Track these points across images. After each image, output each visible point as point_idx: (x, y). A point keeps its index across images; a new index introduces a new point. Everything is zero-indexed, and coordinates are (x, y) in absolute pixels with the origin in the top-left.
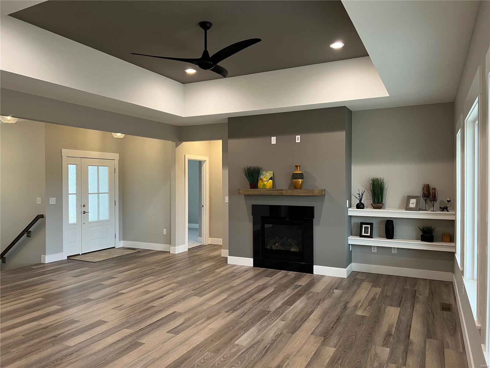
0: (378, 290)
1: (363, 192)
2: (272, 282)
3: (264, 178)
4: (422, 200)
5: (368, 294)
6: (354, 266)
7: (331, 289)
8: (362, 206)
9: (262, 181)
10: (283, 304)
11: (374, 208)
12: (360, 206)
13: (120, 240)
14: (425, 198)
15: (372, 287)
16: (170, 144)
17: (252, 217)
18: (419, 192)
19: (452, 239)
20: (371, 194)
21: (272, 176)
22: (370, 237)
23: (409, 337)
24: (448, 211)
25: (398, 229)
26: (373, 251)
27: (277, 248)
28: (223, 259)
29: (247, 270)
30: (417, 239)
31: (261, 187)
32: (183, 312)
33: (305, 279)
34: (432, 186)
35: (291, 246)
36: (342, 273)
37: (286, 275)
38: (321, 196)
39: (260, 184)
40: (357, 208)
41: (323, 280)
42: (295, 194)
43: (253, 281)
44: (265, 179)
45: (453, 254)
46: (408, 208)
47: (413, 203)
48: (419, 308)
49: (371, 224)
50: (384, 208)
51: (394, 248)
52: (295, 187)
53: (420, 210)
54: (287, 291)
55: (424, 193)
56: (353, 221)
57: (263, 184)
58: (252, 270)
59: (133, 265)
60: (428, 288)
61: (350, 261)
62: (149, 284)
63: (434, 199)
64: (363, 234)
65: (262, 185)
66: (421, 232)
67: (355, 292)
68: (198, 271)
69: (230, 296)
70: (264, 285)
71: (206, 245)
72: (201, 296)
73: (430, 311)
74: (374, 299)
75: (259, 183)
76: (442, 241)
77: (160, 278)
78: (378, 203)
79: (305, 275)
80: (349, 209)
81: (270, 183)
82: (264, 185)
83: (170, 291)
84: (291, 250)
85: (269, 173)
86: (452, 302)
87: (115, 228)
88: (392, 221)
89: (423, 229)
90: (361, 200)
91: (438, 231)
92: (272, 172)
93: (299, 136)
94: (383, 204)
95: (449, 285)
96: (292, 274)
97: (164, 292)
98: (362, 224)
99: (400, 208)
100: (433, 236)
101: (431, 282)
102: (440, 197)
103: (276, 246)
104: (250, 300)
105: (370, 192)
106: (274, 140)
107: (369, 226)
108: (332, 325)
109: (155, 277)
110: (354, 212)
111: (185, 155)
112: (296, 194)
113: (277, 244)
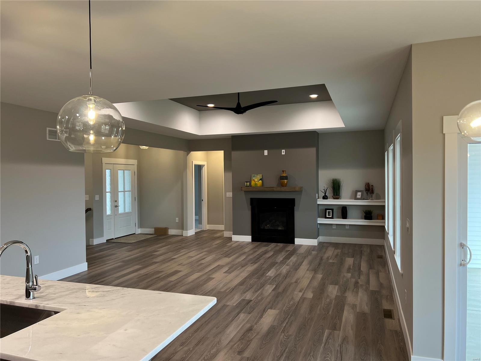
0: (339, 251)
1: (327, 188)
2: (270, 249)
4: (365, 193)
5: (333, 253)
6: (321, 239)
7: (309, 251)
8: (326, 198)
9: (254, 181)
10: (284, 259)
11: (334, 199)
12: (325, 197)
13: (138, 228)
14: (367, 192)
15: (335, 249)
16: (182, 153)
17: (250, 207)
18: (363, 188)
19: (383, 218)
20: (332, 189)
21: (262, 178)
22: (332, 218)
23: (360, 269)
25: (350, 212)
26: (333, 227)
27: (268, 228)
28: (226, 238)
29: (248, 243)
30: (362, 218)
32: (224, 265)
33: (290, 247)
34: (371, 184)
35: (278, 226)
36: (313, 242)
37: (277, 246)
38: (300, 191)
40: (323, 199)
41: (302, 247)
43: (257, 249)
44: (256, 180)
45: (384, 227)
46: (356, 199)
47: (359, 195)
48: (364, 258)
49: (332, 210)
50: (341, 199)
51: (347, 225)
52: (282, 185)
53: (364, 199)
54: (283, 253)
55: (366, 188)
56: (320, 208)
58: (251, 244)
59: (164, 244)
60: (369, 249)
61: (318, 236)
62: (187, 253)
63: (372, 192)
64: (327, 216)
65: (254, 184)
66: (364, 214)
67: (325, 252)
68: (214, 245)
69: (247, 257)
70: (265, 251)
71: (205, 230)
72: (229, 257)
73: (371, 259)
74: (337, 255)
75: (252, 183)
76: (377, 219)
77: (191, 250)
78: (337, 195)
79: (289, 245)
80: (318, 200)
81: (260, 183)
82: (256, 184)
83: (206, 256)
84: (279, 229)
85: (259, 175)
86: (383, 254)
87: (135, 219)
88: (346, 207)
89: (366, 212)
90: (325, 194)
91: (375, 213)
93: (284, 150)
94: (340, 196)
95: (382, 247)
96: (281, 245)
97: (202, 256)
98: (326, 209)
99: (351, 198)
100: (372, 216)
101: (371, 246)
102: (376, 191)
103: (268, 227)
104: (262, 258)
105: (331, 188)
106: (266, 152)
107: (331, 211)
108: (317, 266)
109: (187, 250)
110: (321, 202)
111: (192, 161)
112: (283, 190)
113: (268, 226)
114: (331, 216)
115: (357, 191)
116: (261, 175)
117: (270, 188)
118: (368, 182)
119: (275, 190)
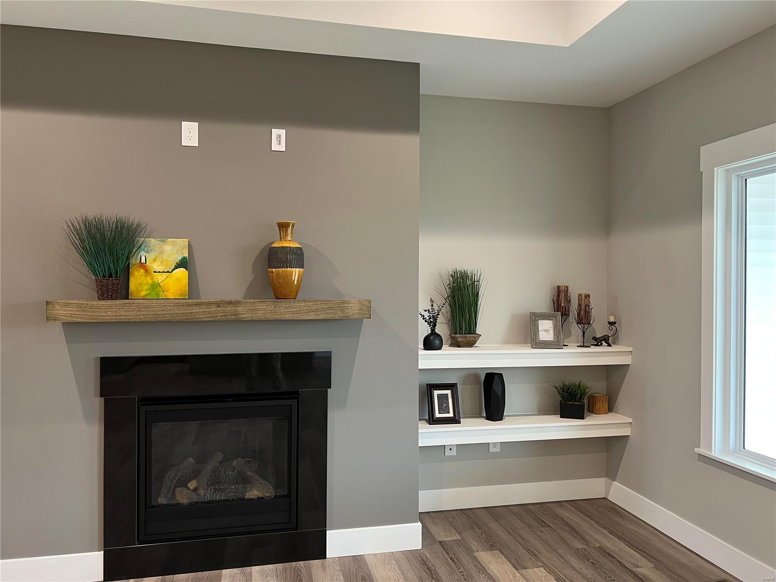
1: (438, 305)
3: (155, 260)
8: (438, 343)
9: (147, 271)
12: (431, 343)
21: (186, 255)
22: (455, 420)
24: (609, 345)
26: (448, 453)
31: (143, 293)
35: (244, 481)
39: (138, 282)
42: (284, 317)
44: (156, 266)
49: (451, 387)
52: (279, 292)
57: (150, 281)
64: (437, 415)
65: (145, 287)
75: (132, 280)
78: (468, 331)
81: (178, 280)
82: (155, 286)
84: (249, 495)
85: (173, 243)
88: (501, 376)
89: (564, 390)
90: (433, 330)
92: (187, 240)
93: (282, 132)
94: (478, 336)
98: (432, 387)
100: (584, 405)
103: (193, 491)
106: (189, 133)
107: (449, 392)
112: (288, 316)
113: (192, 485)
114: (451, 415)
115: (534, 318)
116: (184, 242)
117: (218, 304)
118: (562, 283)
119: (246, 316)
